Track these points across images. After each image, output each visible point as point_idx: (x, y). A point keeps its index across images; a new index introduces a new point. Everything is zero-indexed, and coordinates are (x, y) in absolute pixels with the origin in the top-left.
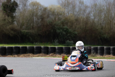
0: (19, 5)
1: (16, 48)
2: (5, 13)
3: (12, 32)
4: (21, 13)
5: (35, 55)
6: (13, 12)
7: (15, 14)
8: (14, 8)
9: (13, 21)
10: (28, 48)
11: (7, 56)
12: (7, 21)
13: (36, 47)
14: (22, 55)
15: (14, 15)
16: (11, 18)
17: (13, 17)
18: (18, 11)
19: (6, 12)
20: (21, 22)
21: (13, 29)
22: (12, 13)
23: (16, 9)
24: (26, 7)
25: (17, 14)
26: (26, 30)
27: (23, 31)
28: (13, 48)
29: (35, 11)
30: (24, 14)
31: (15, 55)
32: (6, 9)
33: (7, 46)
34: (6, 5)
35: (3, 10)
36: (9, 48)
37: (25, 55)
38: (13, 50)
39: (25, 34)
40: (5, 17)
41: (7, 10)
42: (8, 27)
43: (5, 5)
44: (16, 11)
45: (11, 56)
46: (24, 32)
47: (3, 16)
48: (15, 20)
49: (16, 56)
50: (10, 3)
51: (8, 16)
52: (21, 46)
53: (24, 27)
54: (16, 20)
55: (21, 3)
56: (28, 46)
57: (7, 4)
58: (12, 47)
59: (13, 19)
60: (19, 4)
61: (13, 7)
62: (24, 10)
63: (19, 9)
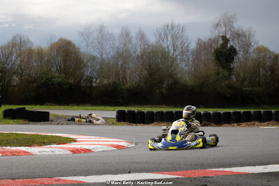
0: (238, 52)
1: (235, 113)
2: (219, 64)
3: (229, 91)
4: (241, 62)
5: (263, 124)
6: (230, 62)
8: (231, 57)
9: (230, 75)
10: (252, 113)
11: (222, 125)
12: (221, 74)
13: (264, 112)
14: (244, 124)
15: (232, 66)
16: (227, 71)
17: (230, 70)
18: (237, 60)
19: (220, 62)
20: (242, 75)
21: (230, 87)
22: (228, 63)
23: (235, 57)
24: (248, 55)
25: (235, 65)
26: (249, 87)
27: (245, 89)
29: (261, 59)
30: (246, 65)
31: (233, 123)
32: (220, 58)
33: (222, 111)
34: (219, 53)
35: (215, 59)
36: (225, 114)
37: (249, 123)
38: (232, 116)
39: (247, 94)
40: (219, 69)
41: (222, 60)
42: (223, 84)
44: (235, 60)
45: (229, 125)
46: (247, 90)
47: (216, 68)
48: (233, 73)
49: (235, 124)
50: (225, 50)
51: (223, 68)
52: (242, 111)
53: (245, 83)
55: (242, 50)
56: (252, 111)
57: (221, 50)
58: (230, 113)
59: (231, 72)
61: (230, 54)
62: (246, 59)
63: (239, 58)
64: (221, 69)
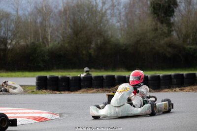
0: (179, 4)
1: (177, 76)
2: (157, 18)
3: (169, 50)
4: (183, 16)
6: (170, 16)
7: (174, 20)
8: (171, 9)
9: (170, 32)
11: (162, 90)
12: (159, 31)
14: (188, 88)
15: (172, 20)
16: (167, 26)
17: (170, 25)
18: (178, 13)
19: (158, 16)
20: (184, 31)
21: (170, 45)
22: (168, 17)
23: (175, 10)
24: (191, 7)
25: (176, 19)
26: (192, 45)
27: (188, 46)
28: (173, 77)
30: (189, 18)
31: (175, 88)
32: (158, 11)
33: (161, 73)
34: (157, 5)
35: (152, 13)
36: (165, 77)
37: (194, 87)
38: (173, 80)
39: (191, 53)
40: (156, 24)
41: (160, 13)
42: (162, 42)
43: (155, 5)
44: (175, 14)
45: (170, 90)
46: (190, 48)
47: (154, 23)
48: (173, 29)
49: (178, 89)
50: (163, 2)
51: (162, 23)
52: (185, 73)
53: (188, 40)
54: (175, 30)
57: (159, 2)
58: (171, 75)
59: (171, 28)
60: (180, 2)
61: (169, 6)
62: (189, 12)
63: (180, 11)
64: (159, 24)
